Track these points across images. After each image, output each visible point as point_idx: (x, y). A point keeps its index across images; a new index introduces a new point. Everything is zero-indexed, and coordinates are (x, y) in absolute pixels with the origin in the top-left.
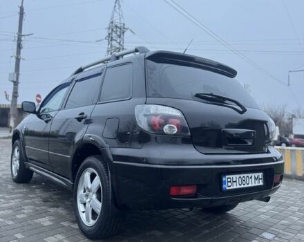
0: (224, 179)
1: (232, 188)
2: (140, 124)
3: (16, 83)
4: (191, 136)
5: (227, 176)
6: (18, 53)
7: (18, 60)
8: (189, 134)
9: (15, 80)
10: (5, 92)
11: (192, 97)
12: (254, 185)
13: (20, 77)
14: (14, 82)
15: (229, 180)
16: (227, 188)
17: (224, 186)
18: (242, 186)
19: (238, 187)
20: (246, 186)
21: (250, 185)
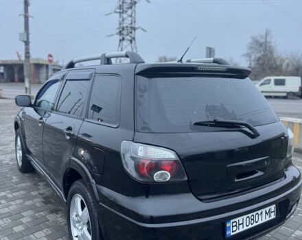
0: (228, 225)
1: (237, 231)
2: (127, 166)
3: (27, 43)
4: (188, 181)
5: (232, 221)
6: (26, 10)
7: (26, 18)
8: (186, 178)
9: (26, 40)
10: (18, 53)
11: (191, 129)
12: (264, 221)
13: (30, 36)
14: (25, 42)
15: (234, 224)
16: (232, 234)
17: (228, 233)
18: (250, 226)
19: (246, 228)
20: (255, 224)
21: (260, 222)
